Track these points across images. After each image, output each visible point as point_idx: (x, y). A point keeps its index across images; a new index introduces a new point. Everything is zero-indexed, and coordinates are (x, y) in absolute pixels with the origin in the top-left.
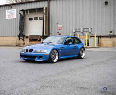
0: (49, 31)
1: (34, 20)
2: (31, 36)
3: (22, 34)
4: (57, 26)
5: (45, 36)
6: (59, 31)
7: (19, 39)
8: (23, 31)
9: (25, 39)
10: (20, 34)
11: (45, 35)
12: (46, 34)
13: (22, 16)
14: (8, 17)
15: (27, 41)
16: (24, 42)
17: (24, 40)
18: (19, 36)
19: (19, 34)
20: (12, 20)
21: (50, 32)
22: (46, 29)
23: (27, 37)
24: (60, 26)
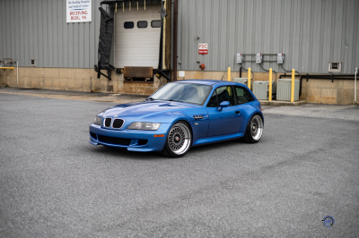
0: (175, 57)
1: (138, 27)
2: (128, 69)
3: (106, 64)
4: (197, 46)
5: (164, 71)
6: (200, 58)
7: (99, 77)
8: (108, 57)
9: (115, 76)
10: (99, 63)
11: (164, 67)
12: (166, 65)
13: (108, 17)
14: (72, 18)
15: (118, 82)
16: (110, 84)
17: (110, 79)
18: (98, 69)
19: (97, 64)
20: (81, 26)
21: (179, 60)
22: (168, 53)
23: (119, 71)
24: (203, 46)
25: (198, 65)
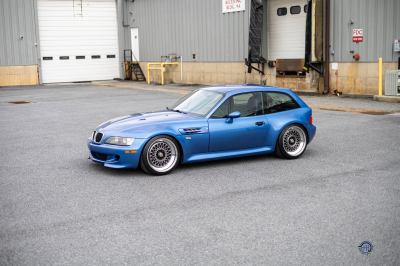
0: (328, 46)
1: (291, 13)
2: (280, 61)
3: (257, 57)
4: (351, 32)
5: (314, 64)
6: (355, 47)
7: (249, 71)
8: (258, 49)
9: (268, 71)
10: (250, 56)
11: (314, 59)
12: (316, 56)
13: (258, 4)
15: (271, 77)
16: (264, 79)
17: (263, 73)
18: (249, 62)
19: (247, 57)
21: (332, 50)
22: (319, 42)
23: (271, 65)
24: (358, 32)
25: (352, 55)
